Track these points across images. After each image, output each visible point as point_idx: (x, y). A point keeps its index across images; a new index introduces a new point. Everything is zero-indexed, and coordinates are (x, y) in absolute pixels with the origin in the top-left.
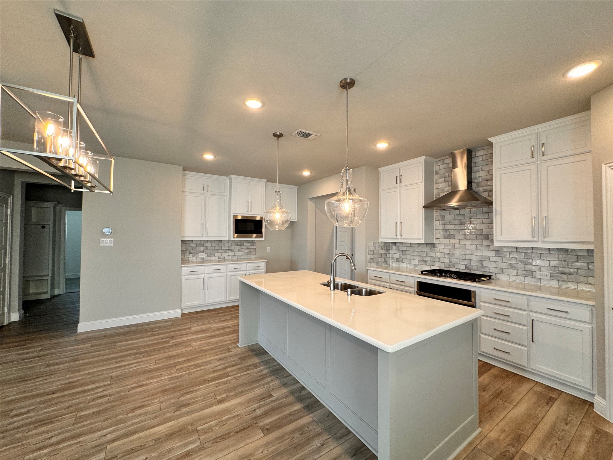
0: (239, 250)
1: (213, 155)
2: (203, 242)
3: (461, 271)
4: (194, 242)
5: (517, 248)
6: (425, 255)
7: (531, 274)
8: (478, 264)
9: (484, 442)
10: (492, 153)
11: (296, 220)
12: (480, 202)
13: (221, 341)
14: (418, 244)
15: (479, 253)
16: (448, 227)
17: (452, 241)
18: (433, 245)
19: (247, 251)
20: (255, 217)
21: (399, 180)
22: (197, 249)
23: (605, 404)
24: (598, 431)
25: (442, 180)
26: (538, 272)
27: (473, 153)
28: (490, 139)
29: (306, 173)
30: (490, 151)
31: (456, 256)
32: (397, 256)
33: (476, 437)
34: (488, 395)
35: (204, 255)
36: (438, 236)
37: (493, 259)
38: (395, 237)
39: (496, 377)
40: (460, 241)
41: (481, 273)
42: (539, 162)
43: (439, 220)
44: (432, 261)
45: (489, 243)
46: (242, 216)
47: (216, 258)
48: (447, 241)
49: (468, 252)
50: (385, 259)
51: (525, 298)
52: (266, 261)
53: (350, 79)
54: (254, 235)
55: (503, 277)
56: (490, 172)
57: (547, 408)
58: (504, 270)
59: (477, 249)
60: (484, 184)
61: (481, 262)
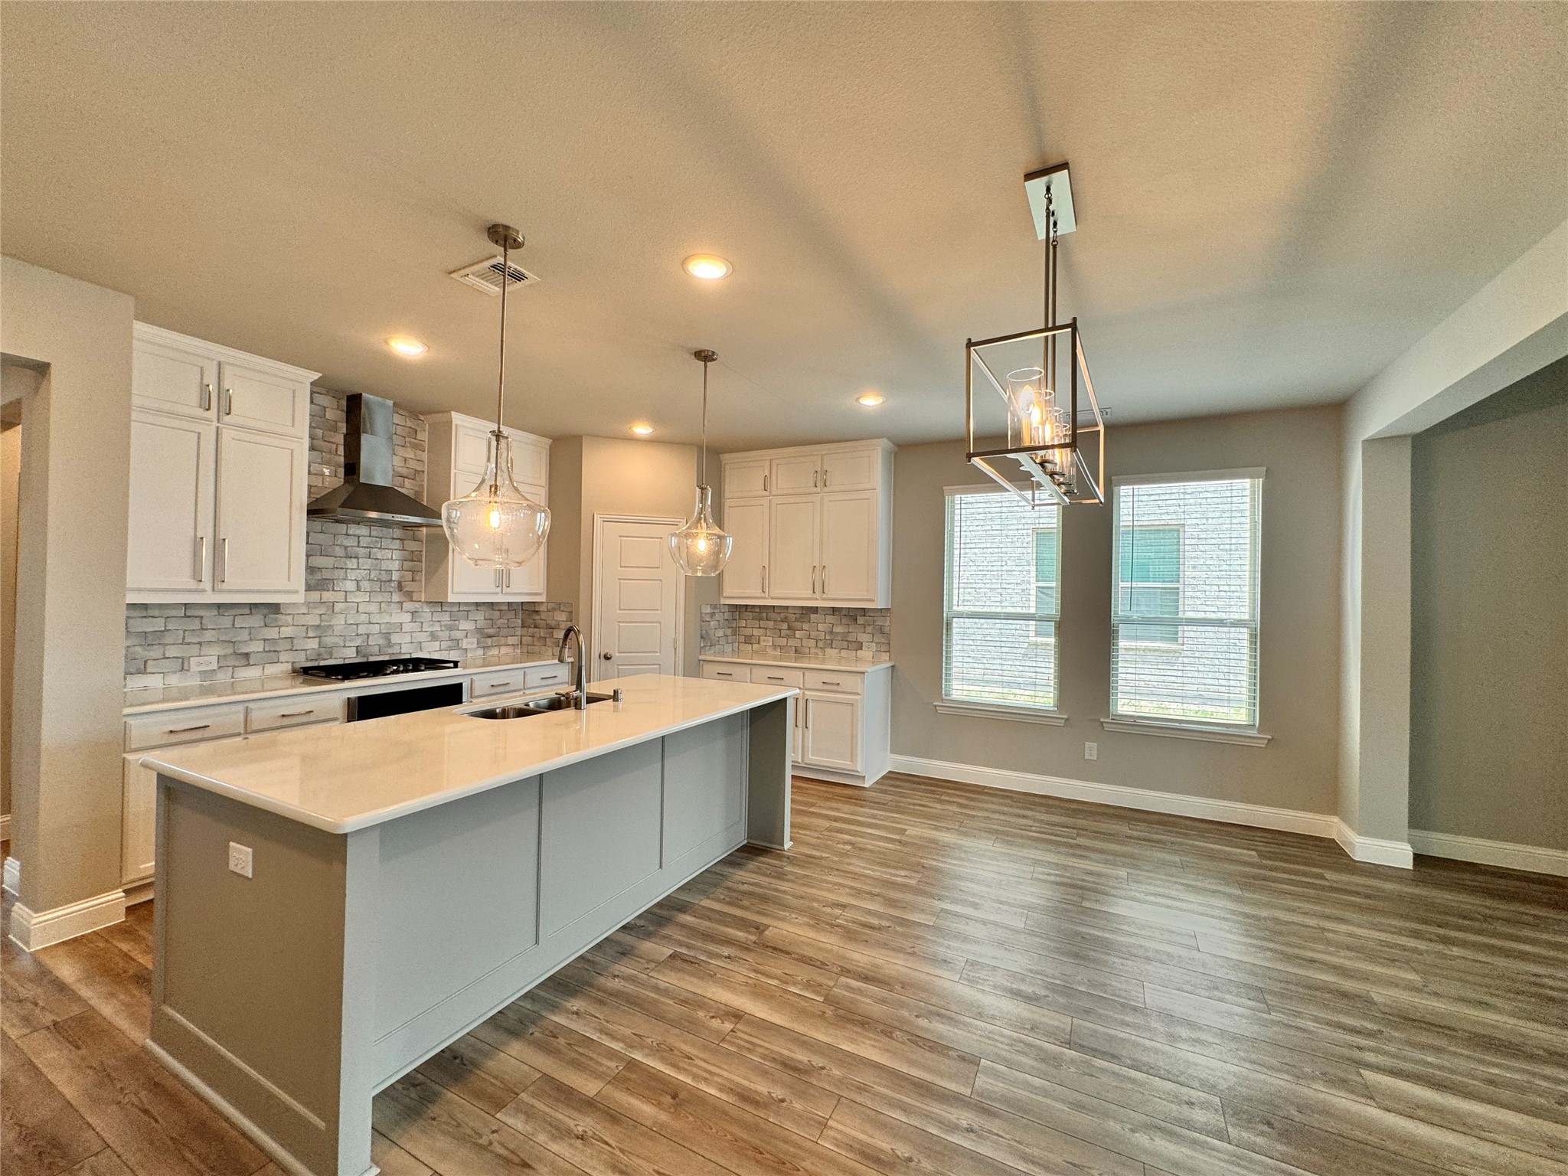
3: (347, 661)
5: (477, 603)
6: (247, 638)
7: (455, 643)
8: (381, 642)
15: (384, 618)
17: (328, 596)
18: (273, 608)
21: (216, 398)
31: (338, 630)
40: (346, 596)
41: (387, 658)
44: (270, 651)
48: (314, 596)
49: (363, 618)
59: (380, 611)
61: (387, 636)
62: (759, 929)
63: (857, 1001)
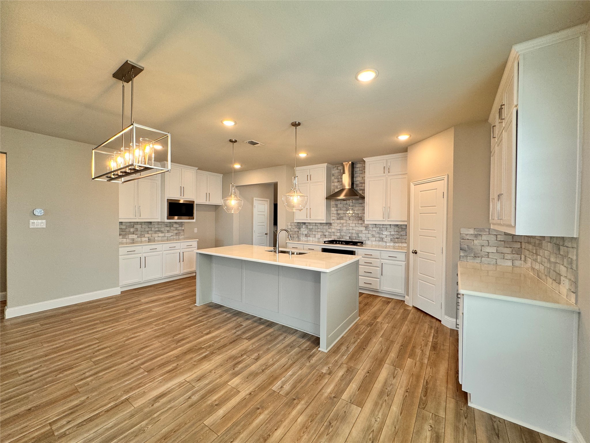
0: (168, 231)
1: (162, 146)
2: (132, 224)
3: (346, 240)
4: (123, 224)
5: (376, 224)
6: (325, 231)
7: (382, 239)
8: (356, 235)
9: (362, 321)
10: (365, 167)
11: (221, 205)
12: (358, 197)
13: (178, 305)
14: (321, 223)
15: (357, 229)
16: (339, 212)
17: (342, 221)
18: (330, 224)
19: (176, 232)
20: (179, 200)
21: (309, 177)
22: (127, 230)
23: (408, 298)
24: (405, 310)
25: (336, 180)
26: (385, 238)
27: (355, 165)
28: (364, 159)
29: (237, 166)
30: (364, 166)
31: (344, 231)
32: (306, 232)
33: (358, 321)
34: (362, 305)
35: (134, 236)
36: (334, 218)
37: (364, 232)
38: (306, 219)
39: (365, 297)
40: (346, 221)
41: (358, 241)
42: (387, 176)
43: (334, 207)
44: (330, 235)
45: (362, 223)
46: (184, 201)
47: (147, 239)
48: (338, 221)
49: (351, 228)
50: (298, 235)
51: (379, 252)
52: (198, 240)
53: (298, 122)
54: (176, 217)
55: (368, 242)
56: (363, 178)
57: (387, 305)
58: (369, 238)
59: (356, 226)
60: (360, 185)
61: (358, 234)
62: (250, 338)
63: (196, 353)
